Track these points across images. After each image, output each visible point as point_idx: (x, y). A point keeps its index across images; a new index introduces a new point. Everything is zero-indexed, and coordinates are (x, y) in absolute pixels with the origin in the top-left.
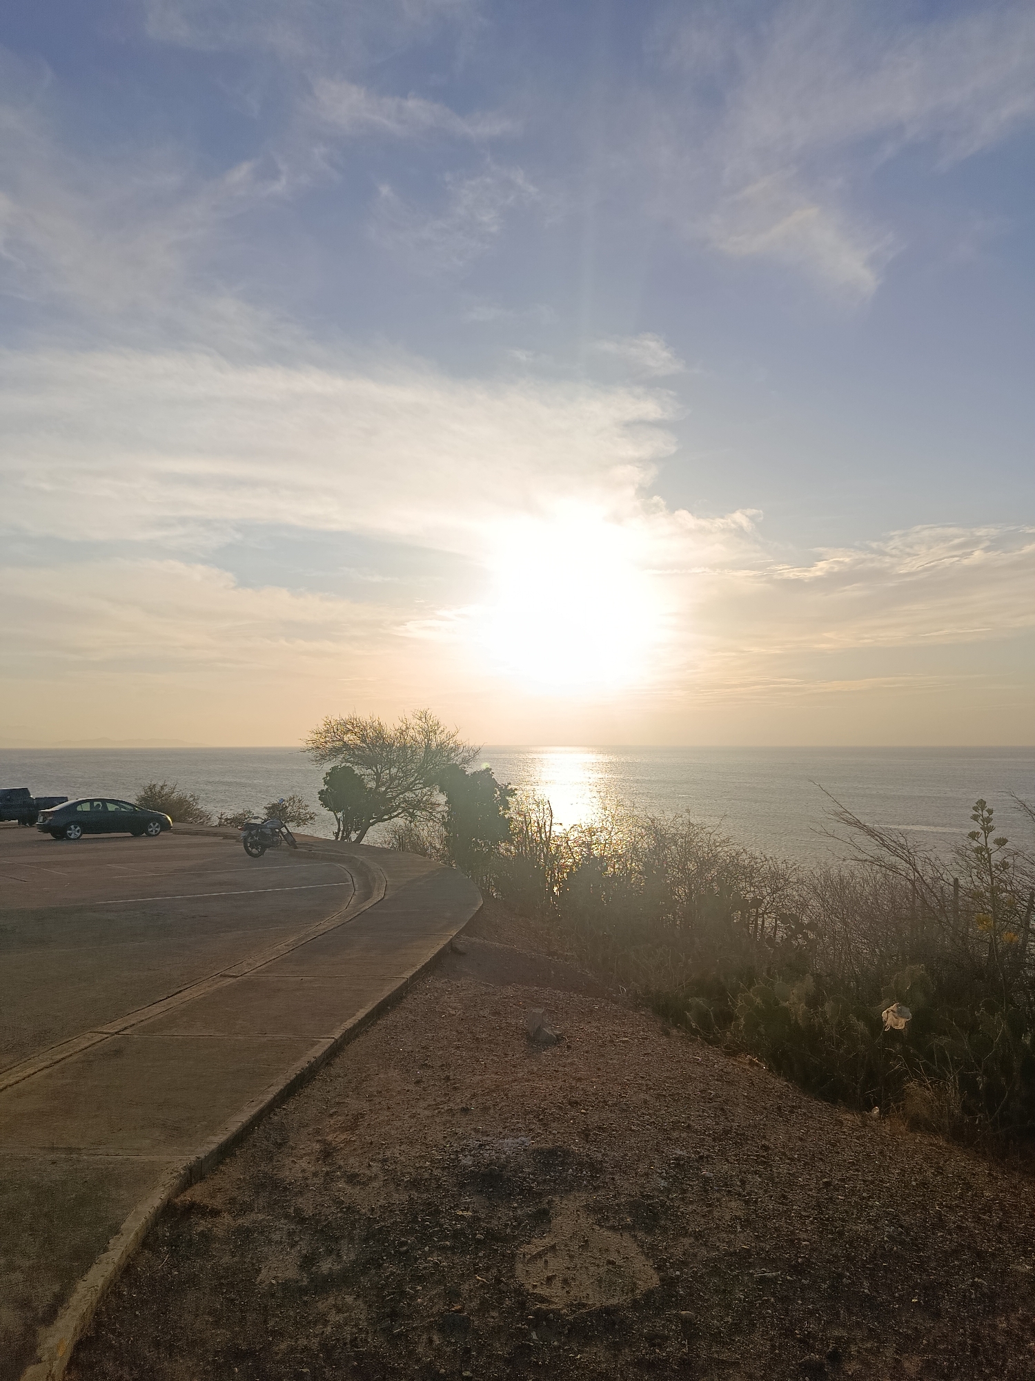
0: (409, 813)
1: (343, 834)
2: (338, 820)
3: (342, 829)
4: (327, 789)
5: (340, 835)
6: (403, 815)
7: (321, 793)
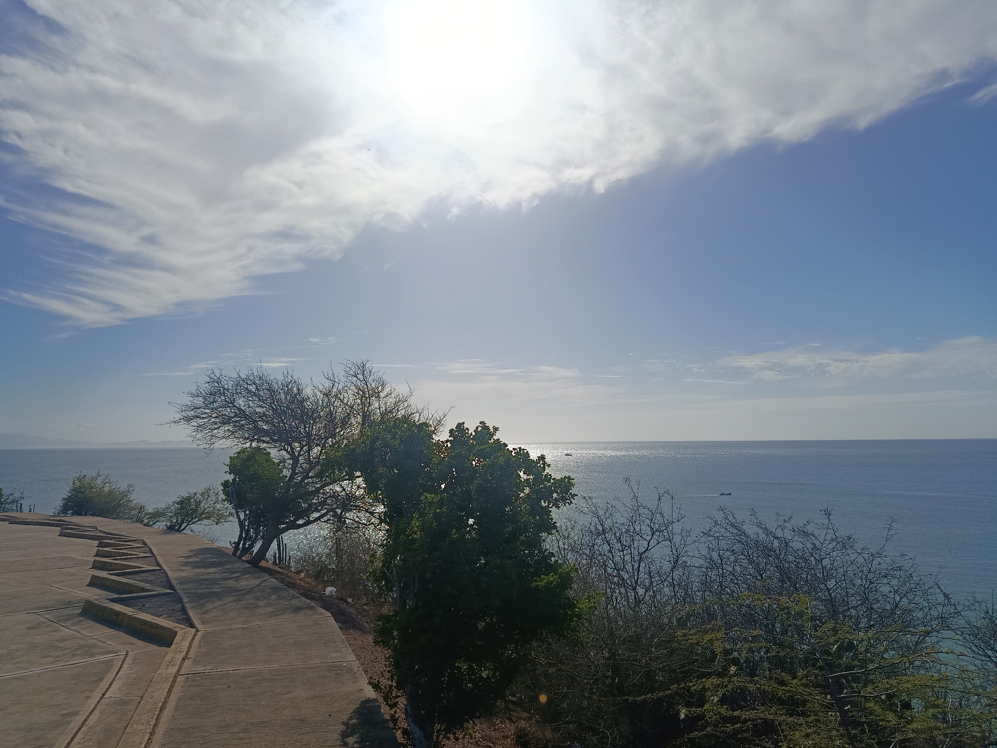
0: (335, 515)
1: (244, 544)
2: (241, 524)
3: (244, 535)
4: (234, 480)
5: (241, 546)
6: (325, 518)
7: (226, 484)
